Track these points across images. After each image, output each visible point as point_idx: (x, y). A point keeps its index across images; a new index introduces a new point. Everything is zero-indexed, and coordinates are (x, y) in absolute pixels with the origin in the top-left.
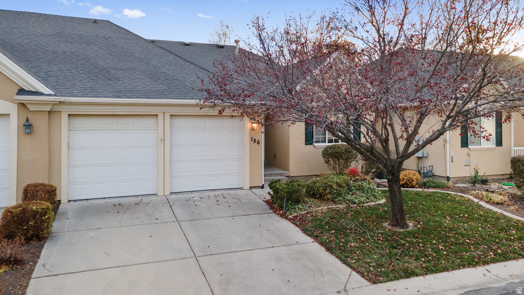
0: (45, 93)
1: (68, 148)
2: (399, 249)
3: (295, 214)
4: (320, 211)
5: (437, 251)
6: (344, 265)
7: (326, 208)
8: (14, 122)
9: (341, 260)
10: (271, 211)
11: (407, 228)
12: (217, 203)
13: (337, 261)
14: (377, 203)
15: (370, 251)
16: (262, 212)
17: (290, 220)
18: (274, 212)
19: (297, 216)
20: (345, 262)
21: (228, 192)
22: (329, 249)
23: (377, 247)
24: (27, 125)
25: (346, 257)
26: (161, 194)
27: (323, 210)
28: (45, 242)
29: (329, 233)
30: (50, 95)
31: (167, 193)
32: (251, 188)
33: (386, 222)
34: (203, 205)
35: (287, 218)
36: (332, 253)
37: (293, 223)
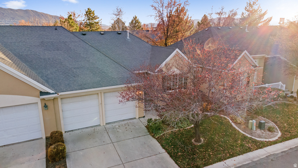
0: (51, 93)
1: (62, 111)
2: (196, 155)
3: (158, 136)
4: (168, 133)
5: (209, 155)
6: (176, 164)
7: (170, 131)
8: (40, 105)
9: (175, 162)
10: (149, 133)
11: (201, 142)
12: (126, 129)
13: (174, 162)
14: (191, 127)
15: (186, 157)
16: (145, 134)
17: (156, 139)
18: (150, 134)
19: (159, 137)
20: (176, 163)
21: (130, 121)
22: (171, 156)
23: (188, 155)
24: (46, 107)
25: (177, 160)
26: (102, 125)
27: (169, 133)
28: (66, 159)
29: (171, 147)
30: (53, 94)
31: (105, 124)
32: (139, 118)
33: (193, 139)
34: (120, 131)
35: (155, 138)
36: (172, 158)
37: (157, 140)
